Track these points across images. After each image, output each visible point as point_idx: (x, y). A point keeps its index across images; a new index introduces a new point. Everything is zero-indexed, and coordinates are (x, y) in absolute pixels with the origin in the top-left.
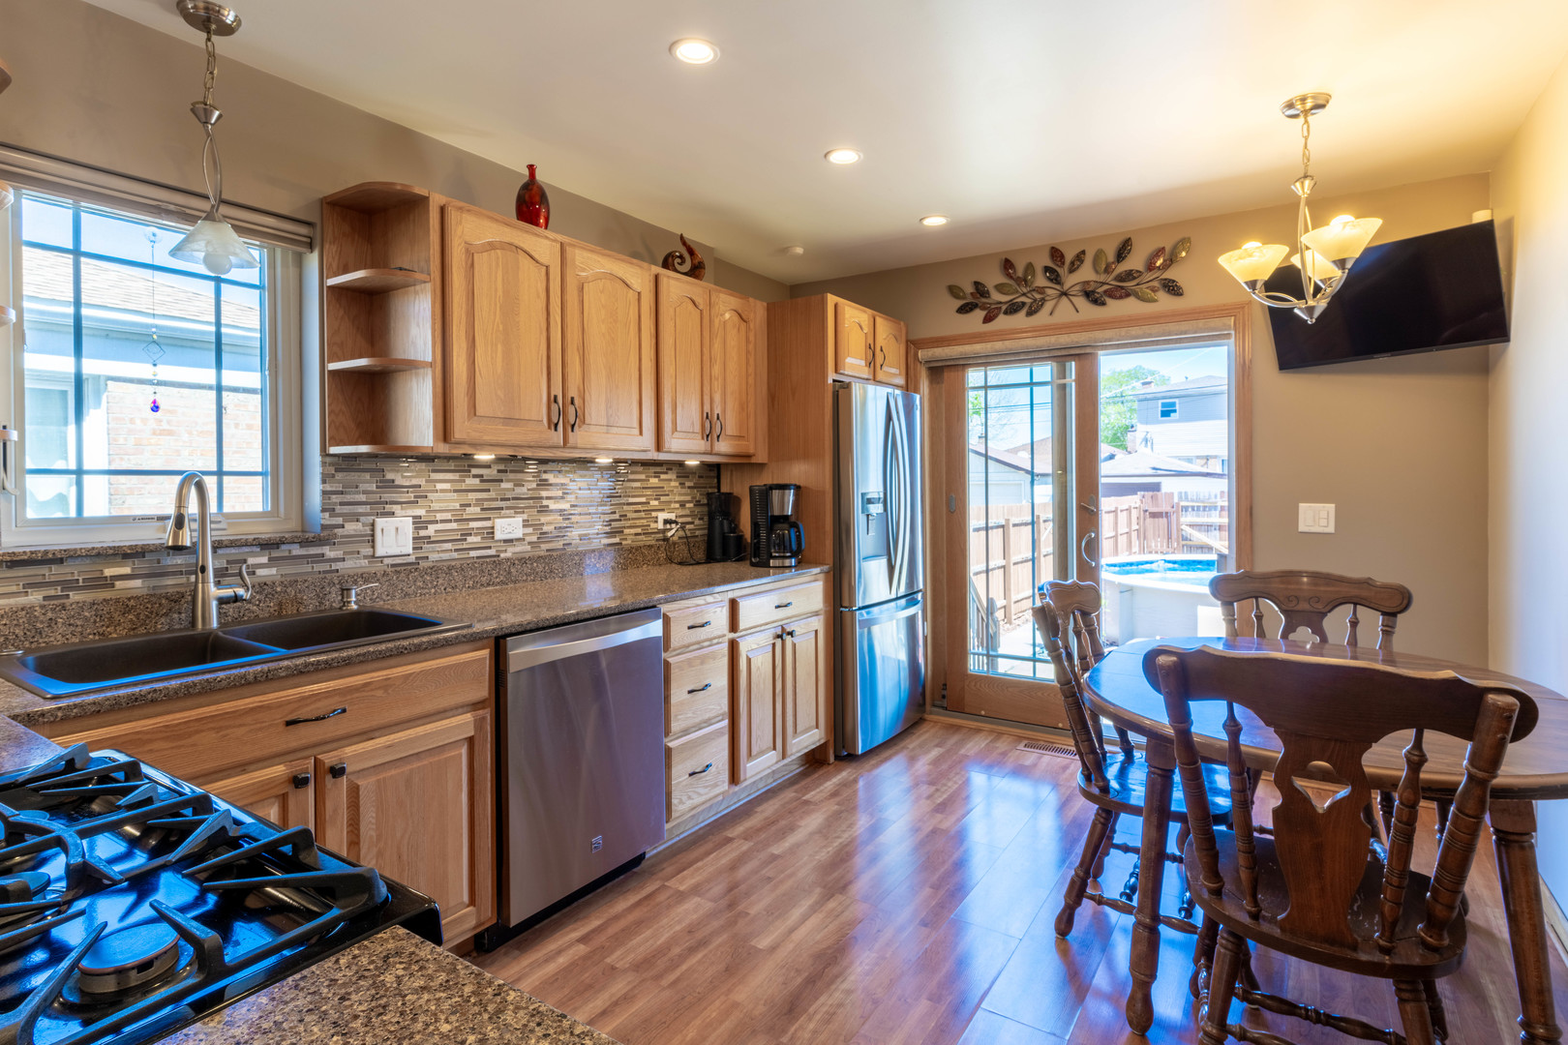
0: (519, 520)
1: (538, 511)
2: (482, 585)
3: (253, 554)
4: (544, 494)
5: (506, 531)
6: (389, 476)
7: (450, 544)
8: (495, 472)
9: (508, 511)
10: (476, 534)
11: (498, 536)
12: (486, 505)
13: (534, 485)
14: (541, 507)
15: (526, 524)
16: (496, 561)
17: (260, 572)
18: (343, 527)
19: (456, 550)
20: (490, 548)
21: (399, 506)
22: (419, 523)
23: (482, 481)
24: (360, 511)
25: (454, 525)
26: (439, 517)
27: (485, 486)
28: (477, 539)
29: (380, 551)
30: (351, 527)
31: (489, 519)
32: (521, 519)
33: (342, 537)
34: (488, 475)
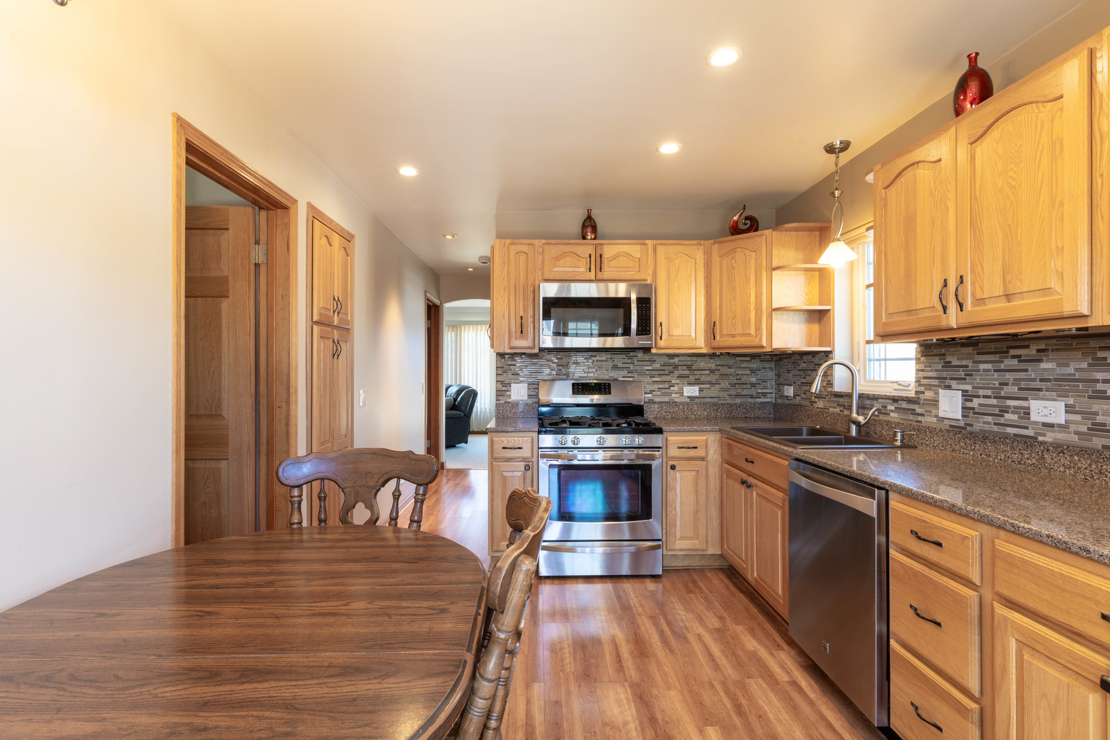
0: (1061, 405)
1: (1090, 397)
2: (1012, 461)
3: (891, 405)
4: (1100, 376)
5: (1043, 414)
6: (948, 359)
7: (990, 418)
8: (1034, 352)
9: (1047, 393)
10: (1013, 413)
11: (1034, 417)
12: (1023, 385)
13: (1085, 365)
14: (1094, 392)
15: (1069, 409)
16: (1030, 442)
17: (892, 414)
18: (923, 393)
19: (995, 424)
20: (1027, 428)
21: (955, 382)
22: (967, 397)
23: (1019, 361)
24: (934, 383)
25: (994, 402)
26: (981, 392)
27: (1023, 366)
28: (1015, 417)
29: (941, 414)
30: (929, 394)
31: (1026, 399)
32: (1063, 404)
33: (925, 400)
34: (1026, 355)
